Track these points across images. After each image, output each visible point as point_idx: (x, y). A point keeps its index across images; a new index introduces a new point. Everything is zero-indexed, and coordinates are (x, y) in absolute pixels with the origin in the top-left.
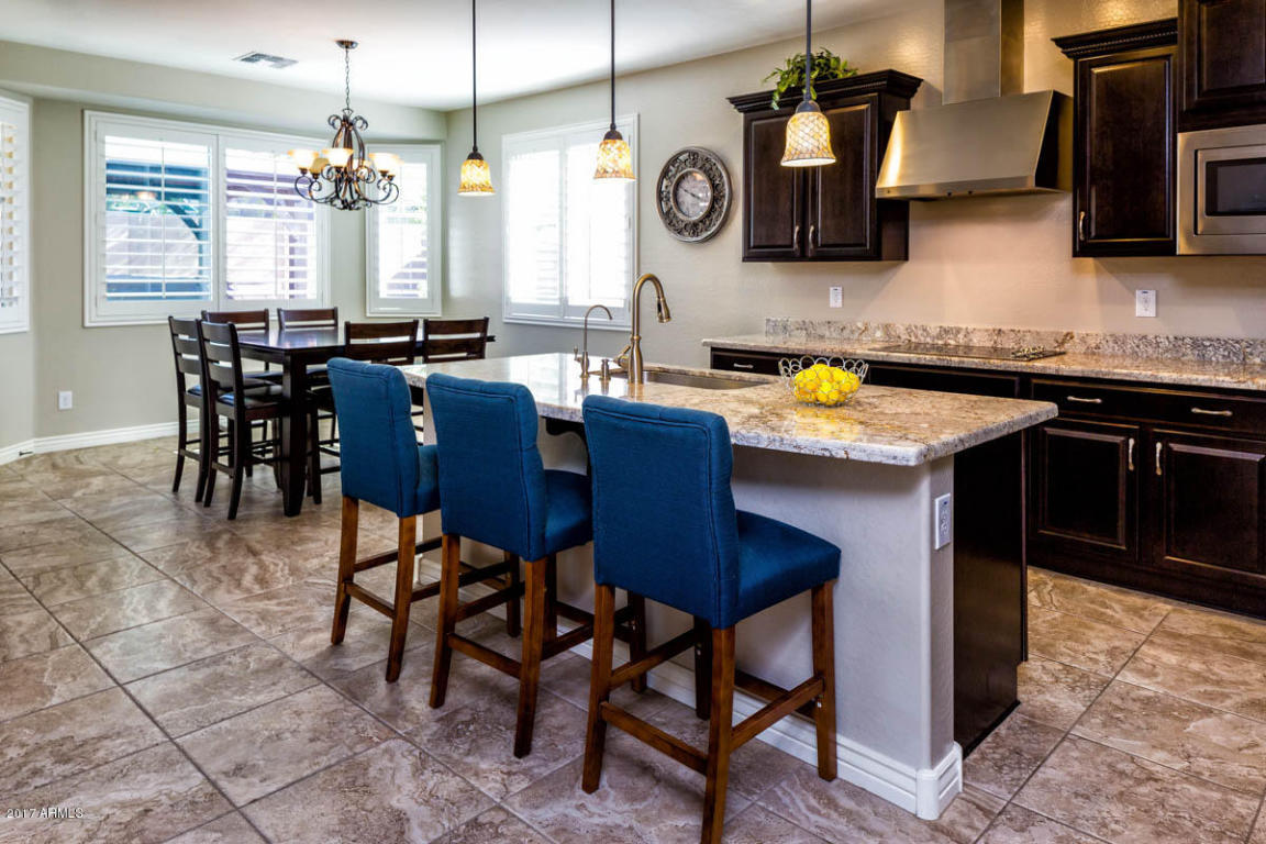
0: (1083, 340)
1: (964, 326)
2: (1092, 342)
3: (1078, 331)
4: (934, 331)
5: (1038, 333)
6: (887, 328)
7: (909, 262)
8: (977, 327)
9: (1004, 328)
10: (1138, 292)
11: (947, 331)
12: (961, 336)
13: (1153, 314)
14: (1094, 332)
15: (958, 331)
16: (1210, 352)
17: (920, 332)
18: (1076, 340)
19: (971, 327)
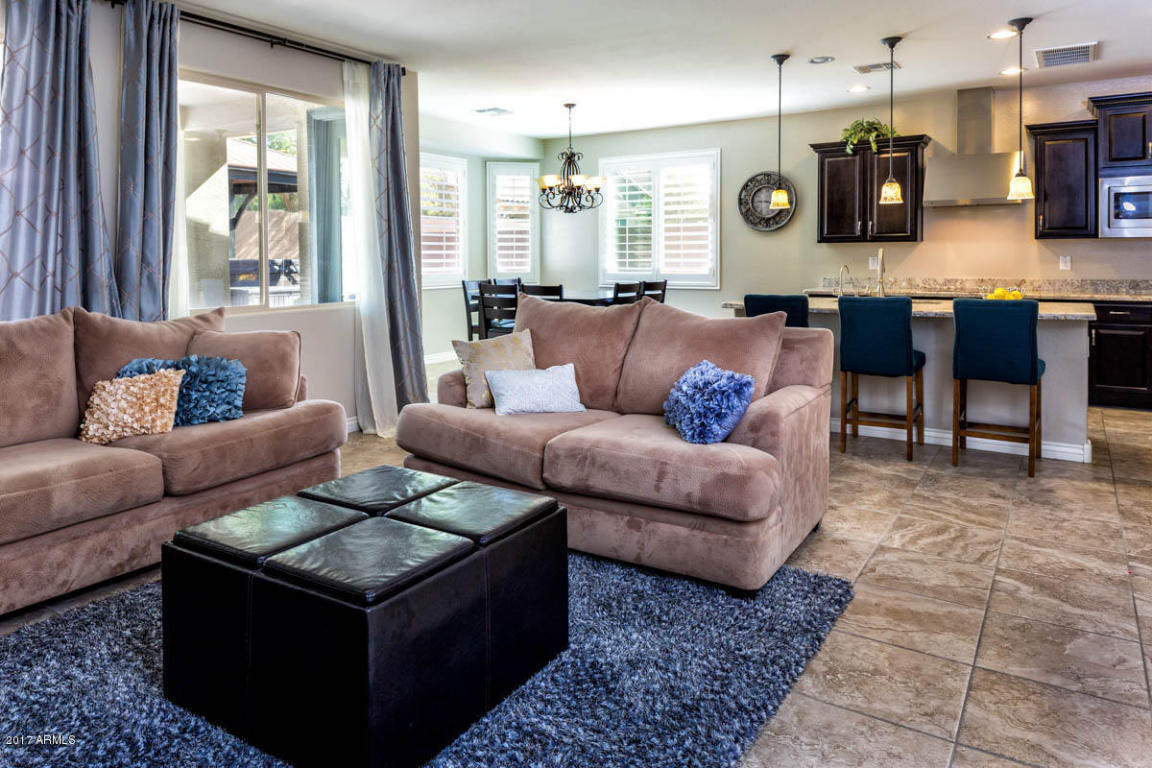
0: (1032, 283)
1: (960, 278)
2: (1036, 284)
3: (1028, 279)
4: (941, 281)
5: (1005, 280)
6: (910, 281)
7: (924, 242)
8: (969, 278)
9: (984, 278)
10: (1061, 257)
11: (949, 281)
12: (958, 284)
13: (1069, 268)
14: (1037, 279)
15: (957, 281)
16: (1100, 287)
17: (931, 282)
18: (1027, 284)
19: (964, 279)
